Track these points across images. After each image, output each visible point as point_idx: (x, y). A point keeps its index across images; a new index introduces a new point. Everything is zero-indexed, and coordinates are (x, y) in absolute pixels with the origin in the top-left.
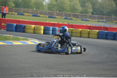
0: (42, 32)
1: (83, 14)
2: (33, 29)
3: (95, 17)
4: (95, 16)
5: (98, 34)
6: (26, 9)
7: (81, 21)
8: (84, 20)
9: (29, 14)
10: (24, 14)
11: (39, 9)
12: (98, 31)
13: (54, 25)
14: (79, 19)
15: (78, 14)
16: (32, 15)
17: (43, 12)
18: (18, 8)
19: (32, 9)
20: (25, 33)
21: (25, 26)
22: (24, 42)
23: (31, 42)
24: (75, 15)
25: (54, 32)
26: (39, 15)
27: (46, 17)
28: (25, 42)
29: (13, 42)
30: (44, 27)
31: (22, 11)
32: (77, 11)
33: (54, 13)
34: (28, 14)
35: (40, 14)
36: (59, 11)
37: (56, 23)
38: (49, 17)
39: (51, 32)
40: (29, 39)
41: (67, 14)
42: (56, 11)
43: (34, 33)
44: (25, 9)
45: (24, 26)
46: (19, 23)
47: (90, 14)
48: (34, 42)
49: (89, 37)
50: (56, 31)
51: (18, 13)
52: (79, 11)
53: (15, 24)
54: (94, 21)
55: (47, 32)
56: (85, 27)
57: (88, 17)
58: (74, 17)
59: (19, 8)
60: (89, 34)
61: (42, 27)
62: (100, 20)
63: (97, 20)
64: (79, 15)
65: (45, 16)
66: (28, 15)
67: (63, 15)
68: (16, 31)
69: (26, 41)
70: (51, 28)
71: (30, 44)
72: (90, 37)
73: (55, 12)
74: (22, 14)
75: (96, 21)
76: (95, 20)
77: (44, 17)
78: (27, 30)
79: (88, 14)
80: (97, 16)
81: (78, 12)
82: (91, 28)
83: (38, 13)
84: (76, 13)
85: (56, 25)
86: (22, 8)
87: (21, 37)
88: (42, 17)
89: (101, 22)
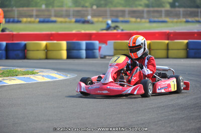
0: (64, 54)
1: (151, 9)
2: (44, 50)
3: (180, 14)
4: (179, 11)
5: (187, 49)
6: (25, 9)
7: (148, 25)
8: (154, 22)
9: (32, 19)
10: (21, 19)
11: (53, 7)
12: (186, 41)
13: (88, 36)
14: (143, 20)
15: (140, 8)
16: (38, 20)
17: (62, 11)
18: (6, 9)
19: (38, 8)
20: (28, 59)
21: (25, 45)
22: (27, 78)
23: (43, 76)
24: (134, 12)
25: (89, 51)
26: (53, 19)
27: (70, 22)
28: (29, 78)
29: (4, 79)
30: (67, 44)
31: (16, 13)
32: (137, 3)
33: (87, 11)
34: (29, 19)
35: (56, 16)
36: (98, 7)
37: (94, 32)
38: (77, 22)
39: (84, 53)
40: (37, 70)
41: (117, 11)
42: (92, 7)
43: (47, 58)
44: (21, 9)
45: (23, 45)
46: (13, 41)
47: (168, 7)
48: (47, 77)
49: (167, 57)
50: (95, 49)
51: (7, 20)
52: (142, 3)
53: (4, 43)
54: (177, 22)
55: (75, 52)
56: (157, 35)
57: (163, 15)
58: (132, 17)
59: (10, 9)
60: (168, 49)
61: (64, 44)
62: (190, 19)
63: (184, 20)
64: (143, 12)
65: (67, 20)
66: (30, 22)
67: (108, 14)
68: (7, 58)
69: (32, 77)
70: (83, 43)
71: (40, 81)
72: (170, 56)
73: (89, 9)
74: (16, 19)
75: (181, 22)
76: (179, 20)
77: (66, 22)
78: (30, 54)
79: (163, 7)
80: (183, 11)
81: (140, 5)
82: (172, 35)
83: (50, 16)
84: (136, 7)
85: (93, 37)
86: (14, 8)
87: (19, 69)
88: (61, 22)
89: (192, 22)
